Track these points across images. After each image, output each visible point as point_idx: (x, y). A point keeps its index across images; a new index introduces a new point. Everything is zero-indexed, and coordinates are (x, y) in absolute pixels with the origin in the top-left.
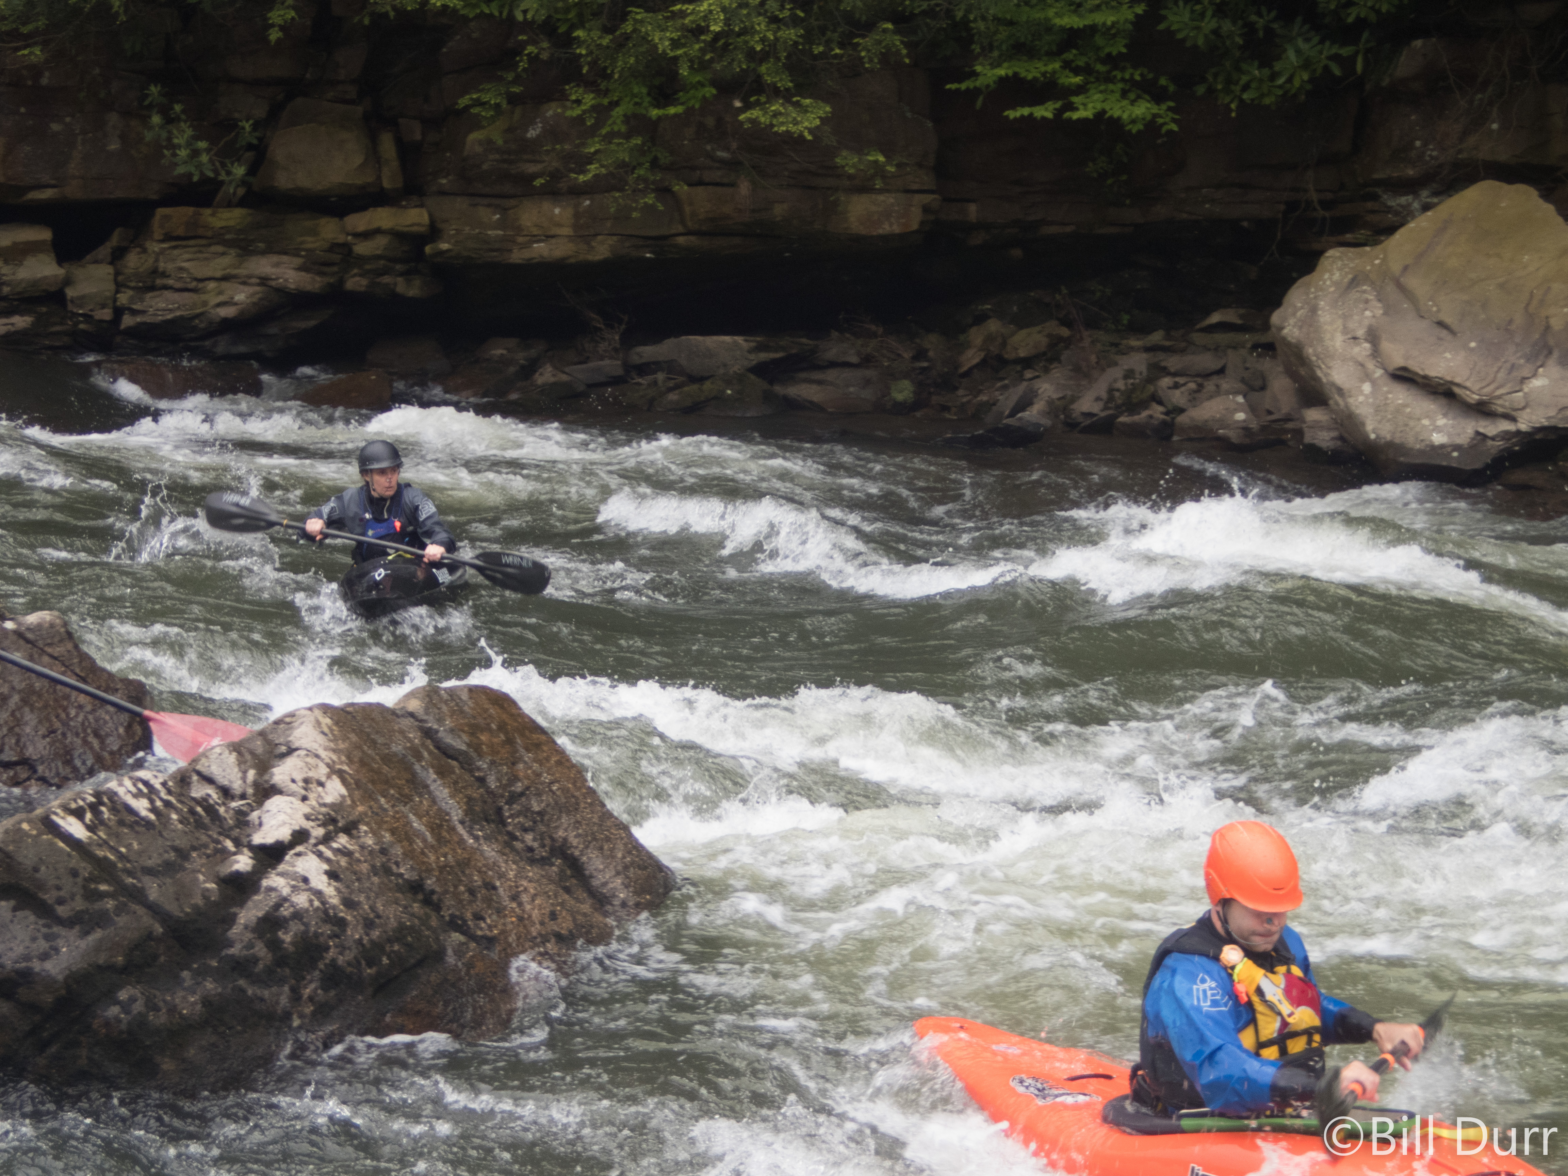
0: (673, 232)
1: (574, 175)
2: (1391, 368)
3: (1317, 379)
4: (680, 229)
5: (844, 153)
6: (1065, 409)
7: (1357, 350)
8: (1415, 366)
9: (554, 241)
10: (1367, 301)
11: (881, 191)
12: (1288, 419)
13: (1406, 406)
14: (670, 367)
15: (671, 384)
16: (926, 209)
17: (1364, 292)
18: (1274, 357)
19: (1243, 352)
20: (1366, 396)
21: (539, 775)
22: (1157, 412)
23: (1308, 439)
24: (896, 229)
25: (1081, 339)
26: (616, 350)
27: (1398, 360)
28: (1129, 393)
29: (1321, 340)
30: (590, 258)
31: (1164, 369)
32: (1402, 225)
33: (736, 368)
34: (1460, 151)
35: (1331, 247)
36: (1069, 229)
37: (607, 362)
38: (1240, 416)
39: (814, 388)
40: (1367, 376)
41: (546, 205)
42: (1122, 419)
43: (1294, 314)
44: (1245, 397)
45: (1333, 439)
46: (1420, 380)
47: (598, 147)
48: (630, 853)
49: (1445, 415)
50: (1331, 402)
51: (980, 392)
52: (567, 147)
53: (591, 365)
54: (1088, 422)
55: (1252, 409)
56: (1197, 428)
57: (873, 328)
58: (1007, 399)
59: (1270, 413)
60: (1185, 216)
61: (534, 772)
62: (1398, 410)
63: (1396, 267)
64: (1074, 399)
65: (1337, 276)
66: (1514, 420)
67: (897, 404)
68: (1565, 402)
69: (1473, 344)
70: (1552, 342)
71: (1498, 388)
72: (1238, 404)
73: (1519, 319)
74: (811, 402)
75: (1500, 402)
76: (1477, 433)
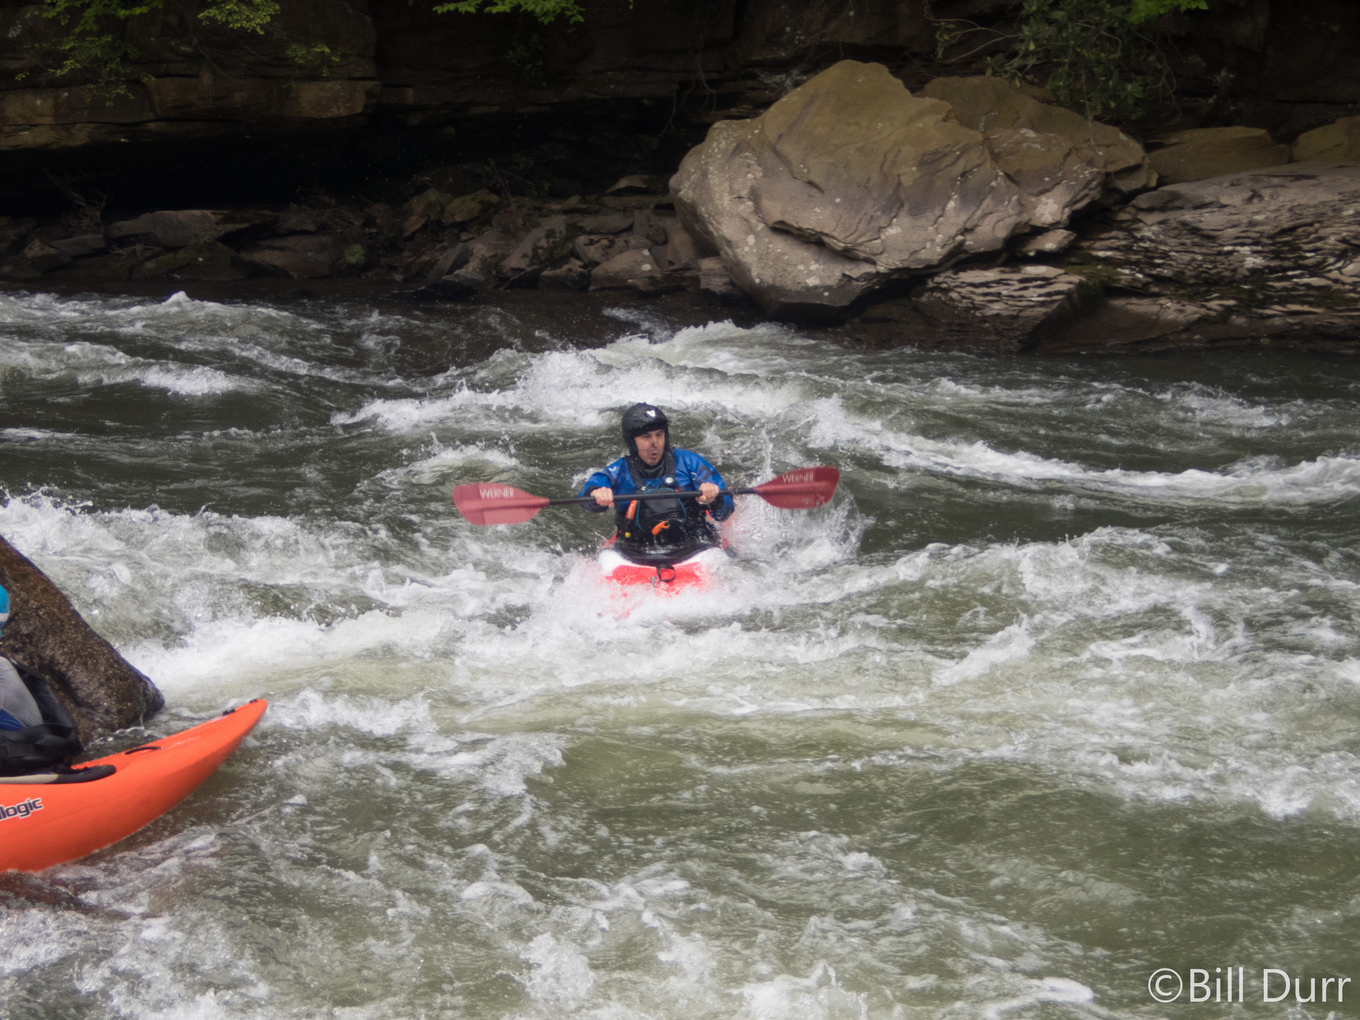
0: (145, 118)
1: (51, 70)
2: (770, 223)
3: (710, 233)
4: (151, 116)
5: (294, 46)
6: (497, 266)
7: (742, 207)
8: (791, 220)
9: (37, 129)
10: (749, 166)
11: (328, 79)
12: (687, 268)
13: (786, 254)
14: (147, 239)
15: (148, 254)
16: (369, 94)
17: (747, 157)
18: (674, 216)
19: (647, 212)
20: (751, 247)
21: (26, 602)
22: (575, 265)
23: (703, 285)
24: (343, 112)
25: (509, 204)
26: (97, 225)
27: (776, 215)
28: (551, 250)
29: (712, 200)
30: (70, 143)
31: (581, 228)
32: (777, 99)
33: (206, 238)
34: (823, 35)
35: (718, 120)
36: (494, 109)
37: (90, 236)
38: (647, 267)
39: (277, 254)
40: (751, 230)
41: (28, 98)
42: (546, 273)
43: (689, 179)
44: (650, 250)
45: (725, 284)
46: (795, 232)
47: (72, 44)
48: (111, 666)
49: (817, 261)
50: (722, 253)
51: (422, 253)
52: (45, 45)
53: (76, 239)
54: (516, 276)
55: (657, 260)
56: (609, 279)
57: (327, 199)
58: (447, 259)
59: (671, 263)
60: (593, 96)
61: (21, 599)
62: (778, 258)
63: (772, 136)
64: (504, 257)
65: (723, 145)
66: (874, 263)
67: (351, 266)
68: (916, 247)
69: (838, 200)
70: (903, 196)
71: (860, 237)
72: (644, 256)
73: (875, 178)
74: (275, 267)
75: (862, 248)
76: (844, 275)
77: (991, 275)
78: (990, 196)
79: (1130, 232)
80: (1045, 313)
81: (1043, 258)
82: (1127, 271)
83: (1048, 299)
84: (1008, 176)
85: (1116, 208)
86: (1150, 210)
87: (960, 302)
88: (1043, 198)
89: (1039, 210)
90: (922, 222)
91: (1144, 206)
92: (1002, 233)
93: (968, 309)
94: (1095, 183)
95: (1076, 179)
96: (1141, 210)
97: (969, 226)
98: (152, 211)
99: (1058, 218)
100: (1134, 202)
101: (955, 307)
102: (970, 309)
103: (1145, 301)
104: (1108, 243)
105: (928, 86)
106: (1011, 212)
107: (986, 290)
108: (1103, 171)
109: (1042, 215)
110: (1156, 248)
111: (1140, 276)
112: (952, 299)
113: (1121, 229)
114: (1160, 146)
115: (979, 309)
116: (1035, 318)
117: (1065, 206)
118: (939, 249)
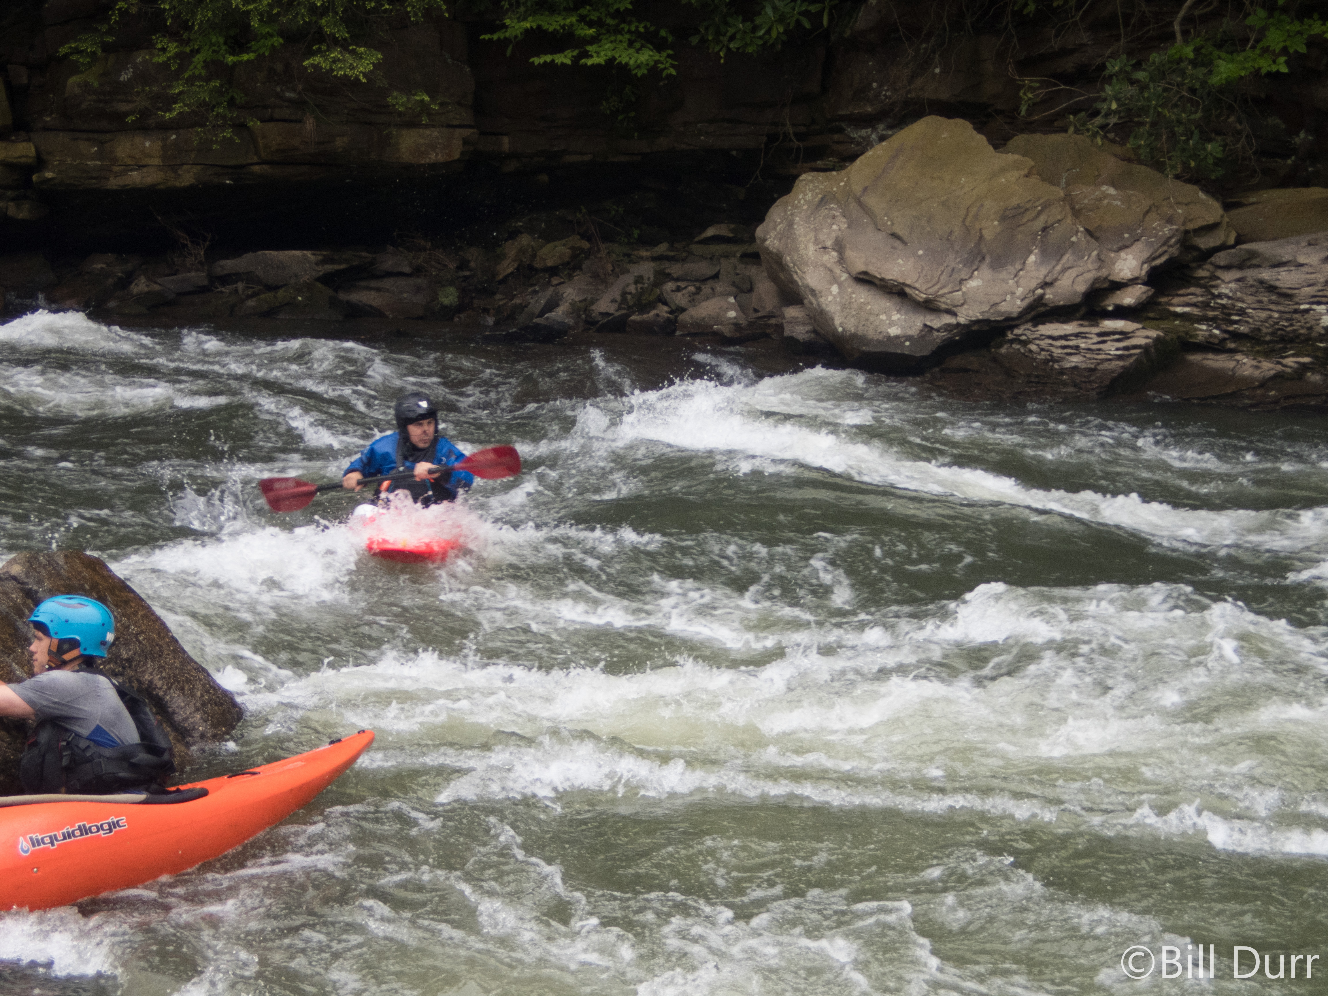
0: (249, 161)
1: (160, 113)
2: (854, 273)
3: (793, 282)
4: (255, 159)
5: (395, 94)
6: (586, 310)
7: (826, 257)
8: (874, 271)
9: (145, 170)
10: (834, 217)
11: (427, 126)
12: (771, 316)
13: (868, 304)
14: (248, 277)
15: (250, 292)
16: (466, 141)
17: (832, 209)
18: (759, 264)
19: (734, 260)
20: (834, 296)
21: (127, 627)
22: (663, 311)
23: (787, 333)
24: (441, 158)
25: (599, 250)
26: (201, 263)
27: (860, 266)
28: (639, 296)
29: (797, 250)
30: (178, 184)
31: (669, 274)
32: (863, 153)
33: (305, 278)
34: (909, 92)
35: (805, 172)
36: (587, 158)
37: (194, 274)
38: (732, 314)
39: (373, 294)
40: (835, 280)
41: (138, 139)
42: (633, 318)
43: (775, 228)
44: (735, 298)
45: (808, 332)
46: (877, 282)
47: (181, 88)
48: (207, 692)
49: (899, 311)
50: (806, 301)
51: (514, 296)
52: (155, 89)
53: (180, 276)
54: (605, 320)
55: (742, 308)
56: (697, 324)
57: (423, 243)
58: (538, 302)
59: (756, 311)
60: (683, 146)
61: (123, 625)
62: (861, 307)
63: (857, 189)
64: (593, 302)
65: (809, 196)
66: (955, 314)
67: (444, 307)
68: (996, 299)
69: (921, 252)
70: (984, 250)
71: (941, 288)
72: (730, 303)
73: (958, 231)
74: (371, 306)
75: (943, 300)
76: (925, 326)
77: (1070, 328)
78: (1070, 251)
79: (1207, 288)
80: (1122, 367)
81: (1121, 312)
82: (1204, 327)
83: (1126, 353)
84: (1087, 231)
85: (1194, 265)
86: (1228, 268)
87: (1039, 354)
88: (1123, 254)
89: (1118, 266)
90: (1003, 275)
91: (1222, 263)
92: (1081, 287)
93: (1046, 362)
94: (1173, 240)
95: (1156, 236)
96: (1219, 267)
97: (1048, 279)
98: (255, 251)
99: (1137, 274)
100: (1212, 259)
101: (1034, 359)
102: (1048, 361)
103: (1222, 357)
104: (1186, 299)
105: (1011, 143)
106: (1090, 267)
107: (1064, 343)
108: (1182, 228)
109: (1121, 270)
110: (1234, 305)
111: (1217, 332)
112: (1030, 351)
113: (1199, 286)
114: (1239, 205)
115: (1057, 361)
116: (1112, 371)
117: (1144, 263)
118: (1019, 302)
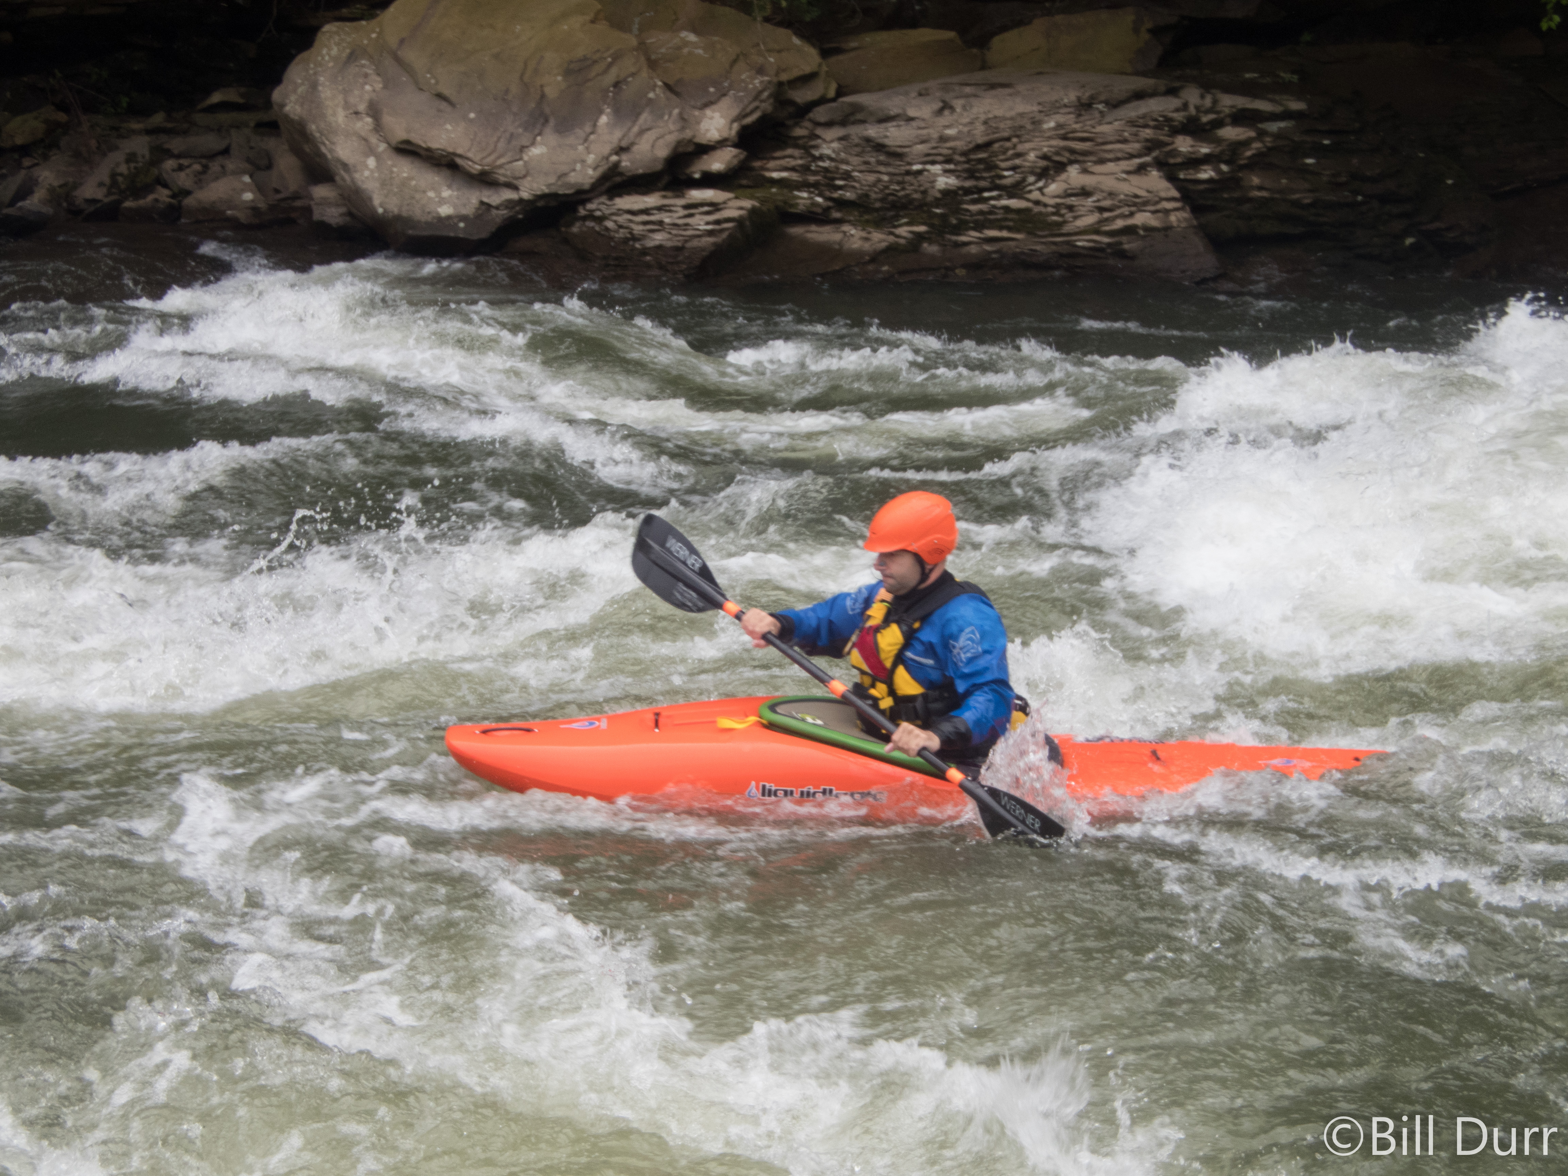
2: (394, 142)
3: (322, 156)
6: (68, 196)
7: (359, 125)
8: (417, 139)
10: (366, 76)
12: (296, 197)
13: (413, 178)
17: (363, 66)
18: (279, 135)
19: (246, 131)
20: (372, 171)
22: (163, 195)
23: (317, 216)
25: (80, 124)
27: (400, 133)
28: (132, 177)
29: (323, 116)
31: (168, 151)
35: (328, 22)
36: (59, 11)
38: (248, 196)
40: (371, 151)
43: (295, 91)
44: (251, 176)
45: (342, 215)
46: (423, 153)
49: (449, 187)
50: (337, 178)
54: (92, 209)
55: (260, 188)
56: (207, 211)
58: (7, 189)
59: (277, 191)
62: (404, 183)
63: (392, 41)
64: (76, 186)
65: (335, 51)
66: (516, 188)
68: (564, 168)
69: (472, 115)
70: (547, 110)
71: (499, 158)
72: (245, 184)
73: (515, 89)
75: (501, 171)
76: (482, 203)
77: (651, 200)
78: (647, 110)
79: (807, 150)
80: (715, 244)
81: (710, 180)
82: (805, 195)
83: (717, 227)
84: (668, 87)
85: (789, 122)
86: (829, 124)
87: (617, 232)
88: (708, 112)
89: (704, 125)
90: (571, 140)
91: (822, 120)
92: (663, 152)
93: (626, 241)
94: (766, 94)
95: (745, 89)
96: (819, 124)
97: (624, 144)
99: (725, 134)
100: (811, 115)
101: (612, 238)
102: (628, 239)
103: (827, 228)
104: (783, 162)
108: (775, 80)
109: (708, 130)
110: (837, 168)
111: (819, 200)
112: (607, 229)
113: (796, 146)
114: (838, 51)
115: (639, 240)
116: (702, 249)
117: (734, 121)
118: (590, 172)
